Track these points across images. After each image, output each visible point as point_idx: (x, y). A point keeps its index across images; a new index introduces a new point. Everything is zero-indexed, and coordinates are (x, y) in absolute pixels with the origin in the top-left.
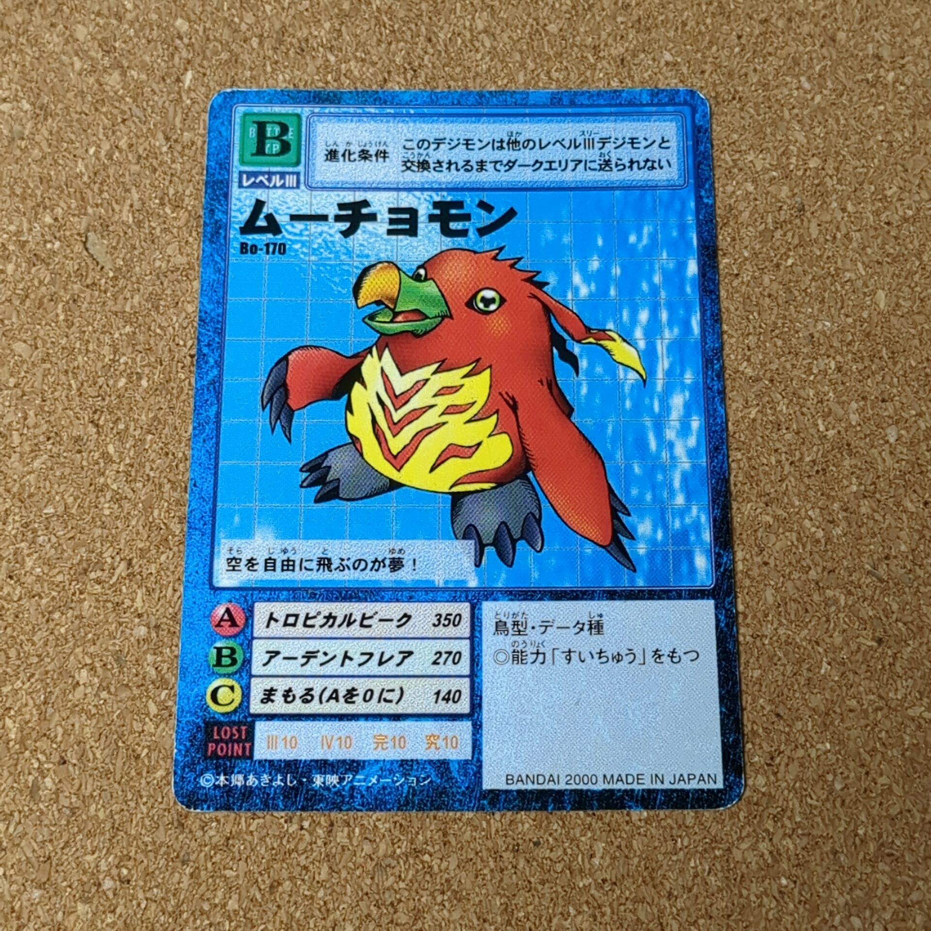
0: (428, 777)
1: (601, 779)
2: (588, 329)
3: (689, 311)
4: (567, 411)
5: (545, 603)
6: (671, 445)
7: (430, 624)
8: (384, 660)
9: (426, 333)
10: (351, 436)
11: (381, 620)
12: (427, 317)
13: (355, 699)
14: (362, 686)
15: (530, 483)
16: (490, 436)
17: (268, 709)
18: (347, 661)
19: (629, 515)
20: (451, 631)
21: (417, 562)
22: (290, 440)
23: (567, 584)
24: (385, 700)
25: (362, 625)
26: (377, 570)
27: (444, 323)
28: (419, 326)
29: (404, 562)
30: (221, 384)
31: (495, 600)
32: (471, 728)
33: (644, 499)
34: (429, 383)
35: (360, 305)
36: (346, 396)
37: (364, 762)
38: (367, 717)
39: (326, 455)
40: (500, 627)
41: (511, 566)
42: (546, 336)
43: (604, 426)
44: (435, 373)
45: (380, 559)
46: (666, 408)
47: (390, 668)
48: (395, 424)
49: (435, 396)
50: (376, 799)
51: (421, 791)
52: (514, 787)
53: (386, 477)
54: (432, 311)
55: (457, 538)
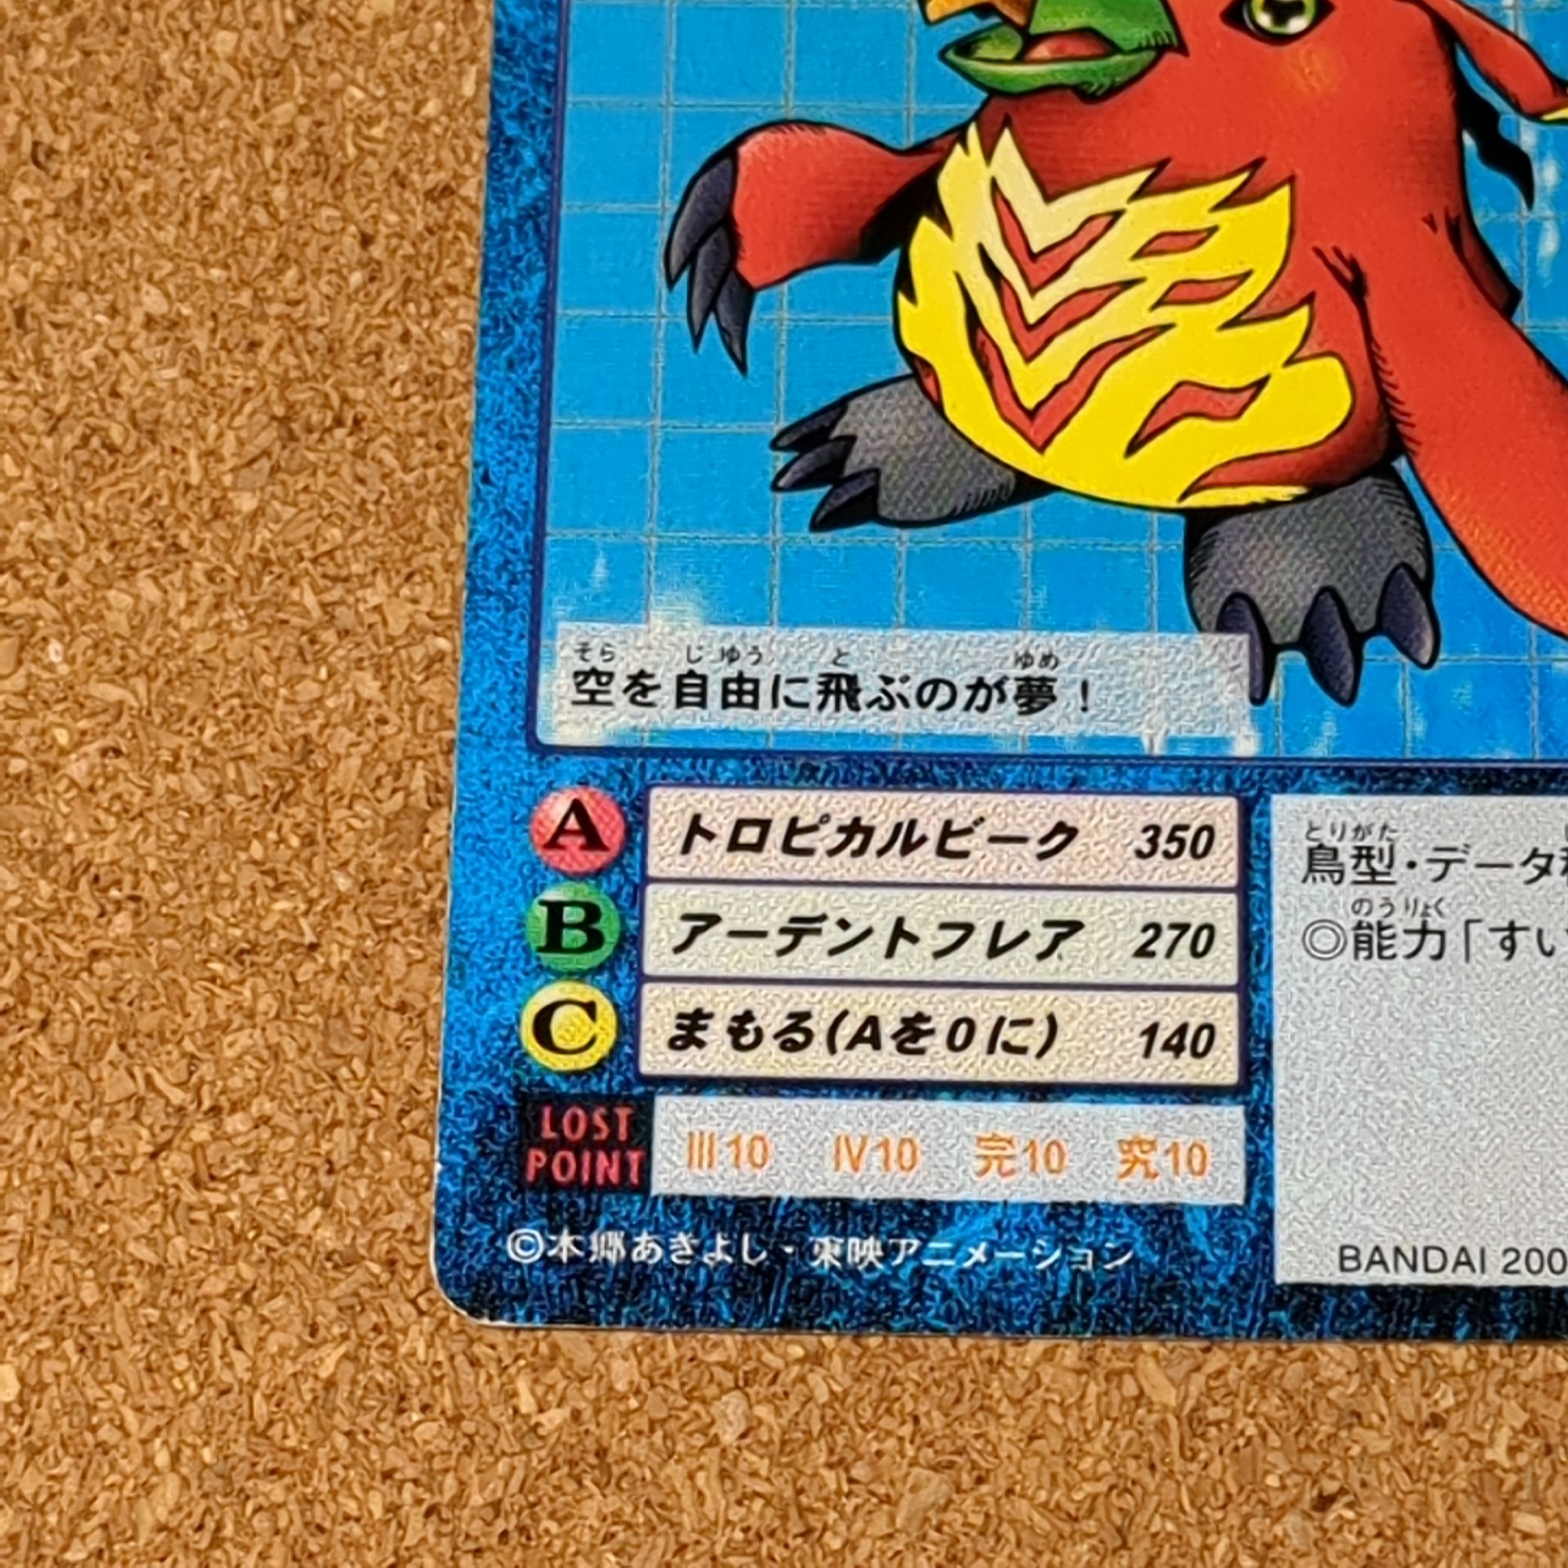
0: (1127, 1247)
2: (1559, 84)
4: (1502, 300)
5: (1445, 799)
7: (1131, 850)
8: (1002, 943)
9: (1113, 90)
10: (910, 357)
11: (993, 839)
12: (1115, 49)
13: (923, 1042)
14: (942, 1009)
15: (1401, 485)
16: (1290, 361)
17: (689, 1063)
18: (903, 945)
20: (1186, 869)
21: (1092, 692)
22: (742, 366)
23: (1505, 753)
24: (1008, 1047)
25: (942, 851)
26: (983, 709)
27: (1163, 63)
28: (1096, 71)
29: (1057, 688)
30: (554, 221)
31: (1306, 790)
32: (1241, 1123)
34: (1123, 221)
36: (895, 254)
37: (951, 1205)
38: (959, 1089)
39: (840, 406)
40: (1321, 860)
41: (1349, 701)
42: (1443, 101)
44: (1141, 193)
45: (990, 679)
47: (1019, 964)
48: (1030, 328)
49: (1140, 254)
50: (984, 1303)
51: (1107, 1286)
52: (1360, 1278)
53: (1007, 467)
54: (1130, 33)
55: (1200, 629)
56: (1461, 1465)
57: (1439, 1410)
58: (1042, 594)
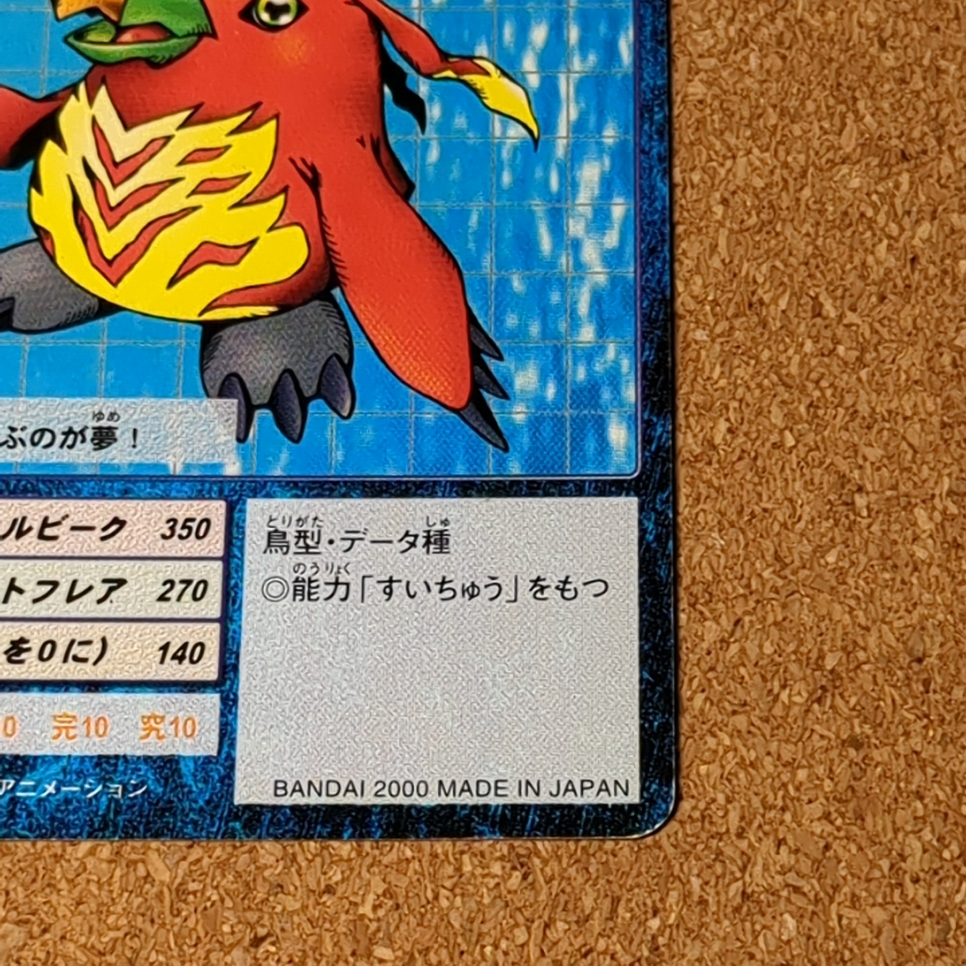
0: (143, 783)
1: (434, 787)
2: (445, 56)
3: (615, 27)
4: (403, 190)
5: (352, 501)
6: (576, 245)
7: (158, 535)
8: (75, 593)
9: (170, 61)
10: (37, 228)
11: (74, 528)
12: (172, 35)
13: (23, 656)
14: (36, 635)
15: (336, 306)
16: (272, 228)
18: (14, 595)
19: (500, 358)
20: (192, 546)
21: (140, 435)
23: (392, 472)
24: (76, 659)
25: (41, 536)
26: (71, 447)
27: (202, 44)
28: (161, 49)
29: (118, 433)
31: (268, 496)
32: (218, 704)
33: (526, 334)
34: (172, 143)
35: (61, 14)
36: (31, 163)
37: (36, 758)
38: (43, 685)
40: (275, 539)
41: (297, 441)
42: (372, 68)
43: (464, 215)
44: (185, 124)
45: (77, 429)
46: (570, 185)
47: (86, 606)
48: (111, 209)
49: (182, 163)
50: (53, 819)
51: (130, 807)
52: (286, 801)
53: (94, 296)
54: (182, 25)
55: (208, 396)
56: (343, 917)
57: (332, 882)
58: (111, 374)
